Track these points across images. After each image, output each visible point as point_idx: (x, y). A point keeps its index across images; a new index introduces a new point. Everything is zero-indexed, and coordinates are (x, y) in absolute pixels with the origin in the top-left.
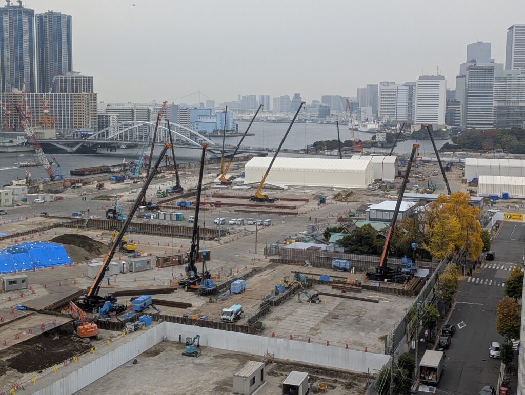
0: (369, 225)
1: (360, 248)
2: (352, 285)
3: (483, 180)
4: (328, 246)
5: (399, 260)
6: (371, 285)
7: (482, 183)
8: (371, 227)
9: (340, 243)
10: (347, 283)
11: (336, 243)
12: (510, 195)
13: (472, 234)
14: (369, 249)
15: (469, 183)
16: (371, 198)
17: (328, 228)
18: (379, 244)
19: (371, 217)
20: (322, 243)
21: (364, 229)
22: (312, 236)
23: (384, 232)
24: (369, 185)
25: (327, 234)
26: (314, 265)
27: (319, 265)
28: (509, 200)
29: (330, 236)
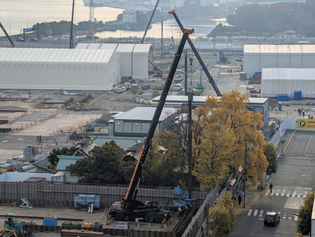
0: (112, 143)
1: (100, 176)
2: (90, 229)
3: (267, 74)
4: (55, 175)
5: (155, 190)
6: (117, 228)
7: (266, 78)
8: (115, 145)
9: (72, 170)
10: (83, 226)
11: (67, 170)
12: (304, 95)
13: (253, 149)
14: (113, 177)
15: (250, 79)
16: (117, 104)
17: (54, 149)
18: (126, 169)
19: (115, 132)
20: (46, 171)
21: (106, 149)
22: (32, 162)
23: (134, 152)
24: (114, 86)
25: (53, 159)
26: (36, 204)
27: (42, 203)
28: (303, 102)
29: (58, 160)
